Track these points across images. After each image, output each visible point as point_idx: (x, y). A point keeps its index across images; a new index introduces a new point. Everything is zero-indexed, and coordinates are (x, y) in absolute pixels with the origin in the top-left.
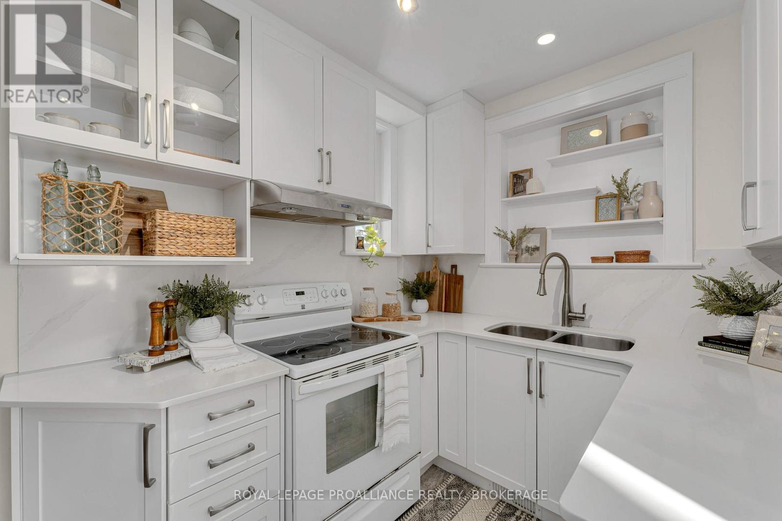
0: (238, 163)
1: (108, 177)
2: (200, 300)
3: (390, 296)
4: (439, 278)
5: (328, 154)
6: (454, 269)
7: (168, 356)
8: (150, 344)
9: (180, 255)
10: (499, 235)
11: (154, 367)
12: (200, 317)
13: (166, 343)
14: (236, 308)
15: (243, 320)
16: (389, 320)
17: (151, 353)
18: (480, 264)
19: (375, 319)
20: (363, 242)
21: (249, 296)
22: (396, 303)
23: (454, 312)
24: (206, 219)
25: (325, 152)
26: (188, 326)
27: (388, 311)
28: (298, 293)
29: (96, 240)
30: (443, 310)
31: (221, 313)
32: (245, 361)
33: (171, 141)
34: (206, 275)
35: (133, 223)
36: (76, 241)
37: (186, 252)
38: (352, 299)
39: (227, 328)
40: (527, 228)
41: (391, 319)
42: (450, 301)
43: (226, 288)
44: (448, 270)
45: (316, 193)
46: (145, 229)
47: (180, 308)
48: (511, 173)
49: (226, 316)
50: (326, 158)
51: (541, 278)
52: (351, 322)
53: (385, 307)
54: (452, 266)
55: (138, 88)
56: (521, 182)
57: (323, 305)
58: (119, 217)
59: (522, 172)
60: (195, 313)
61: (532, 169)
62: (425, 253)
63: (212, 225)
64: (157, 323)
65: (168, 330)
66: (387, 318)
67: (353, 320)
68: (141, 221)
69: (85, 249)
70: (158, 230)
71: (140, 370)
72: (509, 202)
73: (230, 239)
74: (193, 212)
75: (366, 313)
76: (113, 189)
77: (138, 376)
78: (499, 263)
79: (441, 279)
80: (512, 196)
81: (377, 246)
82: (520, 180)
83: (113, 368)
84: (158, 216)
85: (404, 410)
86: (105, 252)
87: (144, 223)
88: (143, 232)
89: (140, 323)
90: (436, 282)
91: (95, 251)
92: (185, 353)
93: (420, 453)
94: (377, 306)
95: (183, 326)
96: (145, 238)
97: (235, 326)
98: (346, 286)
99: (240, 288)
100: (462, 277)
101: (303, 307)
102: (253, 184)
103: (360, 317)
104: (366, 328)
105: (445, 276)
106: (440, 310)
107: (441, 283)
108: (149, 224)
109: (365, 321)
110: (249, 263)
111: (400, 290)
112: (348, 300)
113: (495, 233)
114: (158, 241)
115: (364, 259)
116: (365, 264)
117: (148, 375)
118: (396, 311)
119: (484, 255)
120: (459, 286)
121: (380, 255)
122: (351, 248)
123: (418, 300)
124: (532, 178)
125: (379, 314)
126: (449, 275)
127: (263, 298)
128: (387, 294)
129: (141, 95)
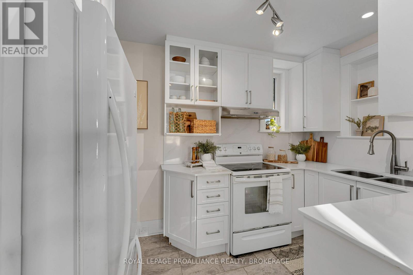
0: (217, 101)
1: (183, 110)
2: (205, 148)
3: (282, 151)
4: (313, 144)
5: (250, 92)
6: (322, 139)
7: (197, 164)
8: (192, 160)
9: (200, 133)
10: (349, 120)
11: (193, 167)
12: (205, 153)
13: (196, 160)
14: (216, 151)
15: (219, 156)
16: (281, 162)
17: (192, 163)
18: (337, 137)
19: (273, 161)
20: (269, 126)
21: (220, 147)
22: (285, 154)
23: (322, 162)
24: (207, 121)
25: (249, 91)
26: (202, 156)
27: (280, 158)
28: (239, 148)
29: (180, 129)
30: (315, 160)
31: (211, 153)
32: (218, 168)
33: (198, 98)
34: (207, 140)
35: (188, 123)
36: (176, 129)
37: (201, 132)
38: (263, 152)
39: (213, 158)
40: (370, 115)
41: (282, 162)
42: (319, 156)
43: (213, 144)
44: (318, 140)
45: (245, 109)
46: (191, 125)
47: (200, 150)
48: (359, 85)
49: (213, 154)
50: (249, 93)
51: (371, 144)
52: (262, 161)
53: (279, 157)
54: (321, 137)
55: (190, 84)
56: (366, 90)
57: (249, 153)
58: (185, 122)
59: (367, 83)
60: (204, 152)
61: (374, 81)
62: (302, 131)
63: (209, 123)
64: (194, 154)
65: (196, 156)
66: (280, 161)
67: (263, 161)
68: (190, 122)
69: (178, 131)
70: (194, 125)
71: (190, 167)
72: (358, 101)
73: (214, 127)
74: (203, 119)
75: (269, 158)
76: (184, 114)
77: (189, 168)
78: (350, 136)
79: (314, 144)
80: (360, 98)
81: (276, 128)
82: (365, 89)
83: (183, 166)
84: (195, 121)
85: (280, 199)
86: (182, 132)
87: (191, 123)
88: (191, 126)
89: (189, 154)
90: (311, 146)
91: (180, 132)
92: (201, 164)
93: (291, 222)
94: (275, 156)
95: (201, 155)
96: (191, 128)
97: (216, 158)
98: (261, 146)
99: (218, 144)
100: (326, 144)
101: (241, 153)
102: (222, 108)
103: (267, 160)
104: (269, 165)
105: (316, 143)
106: (313, 160)
107: (314, 146)
108: (192, 123)
109: (269, 162)
110: (220, 136)
111: (290, 149)
112: (261, 152)
113: (347, 120)
114: (194, 129)
115: (270, 134)
116: (270, 136)
117: (191, 169)
118: (284, 158)
119: (340, 131)
120: (325, 148)
121: (277, 132)
122: (263, 129)
123: (299, 155)
124: (374, 86)
125: (276, 160)
126: (319, 142)
127: (225, 149)
128: (280, 150)
129: (191, 86)
